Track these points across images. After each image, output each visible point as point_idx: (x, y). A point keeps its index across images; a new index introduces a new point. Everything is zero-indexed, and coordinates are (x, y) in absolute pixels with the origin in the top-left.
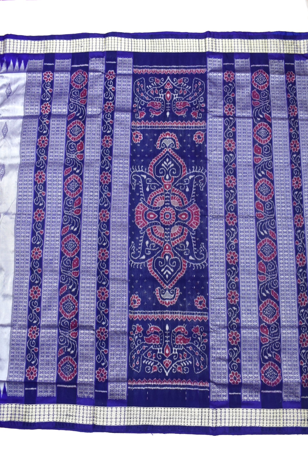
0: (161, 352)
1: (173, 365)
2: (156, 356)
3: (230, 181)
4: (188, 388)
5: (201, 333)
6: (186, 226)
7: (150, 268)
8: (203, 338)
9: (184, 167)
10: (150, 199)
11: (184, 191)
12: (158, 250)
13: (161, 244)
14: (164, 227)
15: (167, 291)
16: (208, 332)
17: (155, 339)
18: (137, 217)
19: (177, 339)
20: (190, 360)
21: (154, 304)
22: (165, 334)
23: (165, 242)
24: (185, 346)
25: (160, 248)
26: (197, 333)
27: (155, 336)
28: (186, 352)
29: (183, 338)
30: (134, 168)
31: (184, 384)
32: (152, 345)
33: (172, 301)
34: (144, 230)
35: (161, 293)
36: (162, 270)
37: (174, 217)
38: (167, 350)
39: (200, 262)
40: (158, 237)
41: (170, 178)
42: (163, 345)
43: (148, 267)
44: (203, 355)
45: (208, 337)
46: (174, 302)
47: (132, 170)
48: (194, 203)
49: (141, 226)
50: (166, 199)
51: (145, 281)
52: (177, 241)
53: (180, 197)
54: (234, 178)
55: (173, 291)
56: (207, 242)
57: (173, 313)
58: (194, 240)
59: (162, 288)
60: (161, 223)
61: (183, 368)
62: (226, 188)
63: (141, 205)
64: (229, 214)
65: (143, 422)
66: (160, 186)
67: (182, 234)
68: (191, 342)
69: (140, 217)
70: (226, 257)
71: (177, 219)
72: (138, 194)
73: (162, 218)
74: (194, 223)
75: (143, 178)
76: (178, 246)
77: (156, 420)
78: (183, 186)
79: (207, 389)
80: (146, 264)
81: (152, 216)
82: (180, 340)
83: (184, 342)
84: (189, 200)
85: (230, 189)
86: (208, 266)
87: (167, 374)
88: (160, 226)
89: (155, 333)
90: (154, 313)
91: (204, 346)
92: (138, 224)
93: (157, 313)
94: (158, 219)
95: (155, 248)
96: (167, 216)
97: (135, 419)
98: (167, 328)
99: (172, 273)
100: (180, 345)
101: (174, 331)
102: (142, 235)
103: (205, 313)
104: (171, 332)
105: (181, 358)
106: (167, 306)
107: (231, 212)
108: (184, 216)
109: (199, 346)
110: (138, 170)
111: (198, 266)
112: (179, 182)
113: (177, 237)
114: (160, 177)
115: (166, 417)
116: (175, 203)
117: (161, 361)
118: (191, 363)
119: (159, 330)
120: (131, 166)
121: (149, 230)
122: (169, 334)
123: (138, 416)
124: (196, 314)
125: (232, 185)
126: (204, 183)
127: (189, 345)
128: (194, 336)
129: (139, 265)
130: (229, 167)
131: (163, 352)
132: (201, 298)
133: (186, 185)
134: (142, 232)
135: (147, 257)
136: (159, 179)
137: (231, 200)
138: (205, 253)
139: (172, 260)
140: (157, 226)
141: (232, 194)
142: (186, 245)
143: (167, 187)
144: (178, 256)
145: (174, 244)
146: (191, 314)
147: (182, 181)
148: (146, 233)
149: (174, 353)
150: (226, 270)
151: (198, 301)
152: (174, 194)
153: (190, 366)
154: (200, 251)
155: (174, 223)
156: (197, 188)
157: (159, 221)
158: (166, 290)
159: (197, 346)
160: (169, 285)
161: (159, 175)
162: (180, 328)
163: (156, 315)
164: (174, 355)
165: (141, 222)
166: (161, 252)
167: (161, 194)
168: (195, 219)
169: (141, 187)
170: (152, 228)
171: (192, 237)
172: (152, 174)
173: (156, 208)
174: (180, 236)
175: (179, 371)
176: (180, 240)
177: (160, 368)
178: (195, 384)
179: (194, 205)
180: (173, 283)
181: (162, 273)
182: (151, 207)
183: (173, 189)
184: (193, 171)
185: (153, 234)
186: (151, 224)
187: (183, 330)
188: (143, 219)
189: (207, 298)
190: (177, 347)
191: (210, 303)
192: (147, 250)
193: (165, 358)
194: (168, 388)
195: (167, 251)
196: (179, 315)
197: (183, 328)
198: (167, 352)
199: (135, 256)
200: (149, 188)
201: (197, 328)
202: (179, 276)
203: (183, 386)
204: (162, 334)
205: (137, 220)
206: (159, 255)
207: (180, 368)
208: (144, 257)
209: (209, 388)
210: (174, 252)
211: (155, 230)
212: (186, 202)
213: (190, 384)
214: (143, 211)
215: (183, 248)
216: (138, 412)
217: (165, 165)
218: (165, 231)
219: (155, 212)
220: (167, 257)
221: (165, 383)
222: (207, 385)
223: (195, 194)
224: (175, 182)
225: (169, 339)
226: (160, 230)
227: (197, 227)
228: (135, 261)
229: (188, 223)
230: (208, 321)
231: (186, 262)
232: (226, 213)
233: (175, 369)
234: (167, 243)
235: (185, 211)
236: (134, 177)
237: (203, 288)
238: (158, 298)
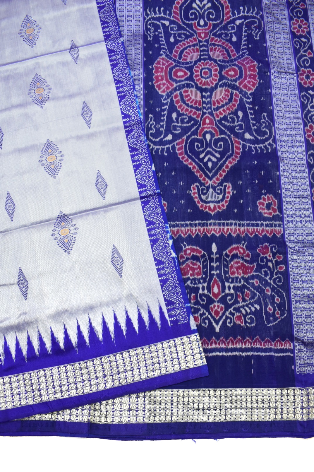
0: (206, 291)
1: (227, 313)
2: (196, 297)
3: (300, 26)
4: (256, 354)
5: (274, 255)
6: (237, 88)
7: (181, 154)
8: (277, 263)
9: (227, 7)
10: (176, 52)
11: (230, 41)
12: (193, 126)
13: (198, 117)
14: (201, 90)
15: (211, 190)
16: (285, 254)
17: (193, 270)
18: (157, 77)
19: (232, 267)
20: (256, 302)
21: (190, 211)
22: (212, 260)
23: (204, 113)
24: (246, 280)
25: (196, 122)
26: (267, 255)
27: (195, 264)
28: (248, 289)
29: (242, 264)
30: (150, 11)
31: (248, 346)
32: (188, 279)
33: (220, 204)
34: (168, 96)
35: (201, 192)
36: (202, 156)
37: (216, 76)
38: (216, 287)
39: (263, 142)
40: (191, 107)
41: (206, 24)
42: (209, 280)
43: (178, 152)
44: (278, 293)
45: (285, 262)
46: (223, 205)
47: (147, 15)
48: (246, 56)
49: (164, 91)
50: (201, 51)
51: (173, 173)
52: (224, 111)
53: (223, 47)
54: (305, 22)
55: (221, 190)
56: (272, 111)
57: (223, 224)
58: (250, 109)
59: (202, 184)
60: (196, 85)
61: (245, 316)
62: (293, 35)
63: (163, 59)
64: (303, 71)
65: (179, 417)
66: (192, 35)
67: (230, 100)
68: (256, 271)
69: (162, 76)
70: (305, 133)
71: (222, 78)
72: (157, 45)
73: (196, 76)
74: (249, 82)
75: (163, 25)
76: (225, 118)
77: (201, 412)
78: (227, 35)
79: (288, 354)
80: (174, 148)
81: (180, 74)
82: (238, 268)
83: (244, 273)
84: (238, 52)
85: (301, 36)
86: (276, 148)
87: (217, 329)
88: (194, 89)
89: (195, 258)
90: (191, 225)
91: (280, 278)
92: (159, 87)
93: (195, 225)
94: (191, 78)
95: (188, 122)
96: (206, 73)
97: (163, 412)
98: (214, 248)
99: (219, 160)
100: (237, 278)
101: (226, 254)
102: (166, 104)
103: (277, 223)
104: (221, 255)
105: (240, 300)
106: (213, 214)
107: (306, 67)
108: (232, 73)
109: (270, 279)
110: (155, 13)
111: (261, 148)
112: (221, 29)
113: (223, 106)
114: (190, 22)
115: (218, 406)
116: (217, 55)
117: (206, 307)
118: (258, 307)
119: (200, 252)
120: (145, 9)
121: (176, 96)
122: (218, 260)
123: (169, 406)
124: (262, 225)
125: (303, 31)
126: (260, 30)
127: (253, 277)
128: (262, 261)
129: (163, 149)
130: (295, 8)
131: (209, 291)
132: (269, 199)
133: (231, 34)
134: (165, 99)
135: (176, 137)
136: (190, 26)
137: (305, 51)
138: (269, 127)
139: (217, 141)
140: (189, 90)
141: (305, 43)
142: (238, 117)
143: (203, 35)
144: (225, 134)
145: (218, 116)
146: (253, 225)
147: (225, 28)
148: (172, 100)
149: (227, 291)
150: (307, 152)
151: (263, 204)
152: (214, 45)
153: (257, 313)
154: (261, 125)
155: (217, 85)
156: (250, 37)
157: (193, 80)
158: (208, 188)
159: (267, 278)
160: (214, 179)
161: (189, 19)
162: (237, 248)
163: (193, 229)
164: (227, 295)
165: (164, 84)
166: (197, 129)
167: (194, 45)
168: (250, 77)
169: (162, 37)
170: (181, 94)
171: (247, 106)
172: (178, 19)
173: (187, 63)
174: (226, 104)
175: (238, 322)
176: (228, 109)
177: (204, 319)
178: (267, 346)
179: (247, 58)
180: (221, 175)
181: (202, 160)
182: (179, 62)
183: (213, 39)
184: (242, 14)
185: (184, 102)
186: (180, 88)
187: (241, 251)
188: (167, 80)
189: (279, 197)
190: (232, 282)
191: (285, 206)
192: (175, 127)
193: (213, 301)
194: (221, 354)
195: (207, 127)
196: (233, 227)
197: (241, 248)
198: (216, 290)
199: (155, 135)
200: (175, 37)
201: (266, 247)
202: (231, 163)
203: (247, 350)
204: (206, 260)
205: (157, 82)
206: (195, 133)
207: (239, 318)
208: (169, 137)
209: (292, 351)
210: (218, 127)
211: (187, 96)
212: (234, 54)
213: (258, 346)
214: (166, 68)
215: (233, 121)
216: (169, 399)
217: (198, 6)
218: (203, 97)
219: (185, 68)
220: (208, 137)
221: (214, 346)
222: (288, 346)
223: (247, 45)
224: (214, 29)
225: (218, 268)
226: (194, 95)
227: (254, 89)
228: (155, 143)
229: (240, 84)
230: (283, 236)
231: (239, 143)
232: (298, 70)
233: (231, 319)
234: (207, 115)
235: (235, 65)
236: (150, 24)
237: (270, 181)
238: (196, 200)
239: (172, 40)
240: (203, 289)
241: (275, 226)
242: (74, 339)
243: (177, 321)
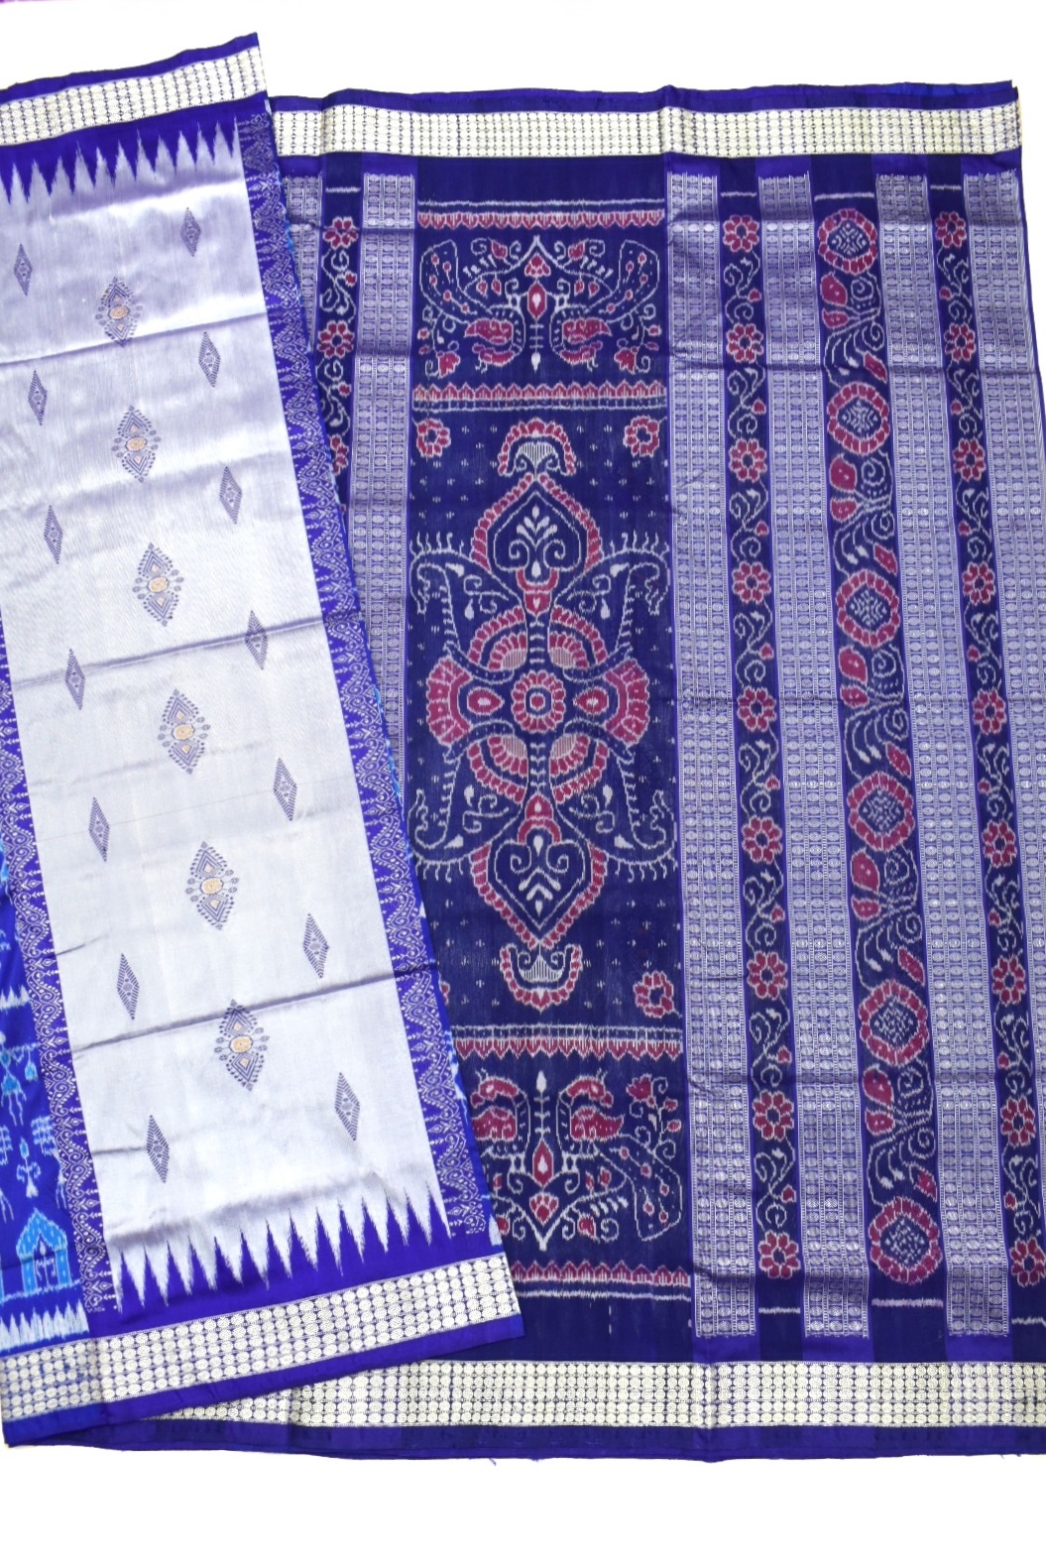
0: (523, 1169)
1: (564, 1214)
2: (503, 1181)
3: (752, 583)
4: (617, 1295)
5: (660, 1099)
6: (602, 735)
7: (481, 879)
8: (667, 1116)
9: (594, 534)
10: (477, 645)
11: (595, 618)
12: (507, 817)
13: (518, 798)
14: (528, 738)
15: (540, 958)
16: (684, 1097)
17: (499, 1124)
18: (434, 707)
19: (576, 1121)
20: (621, 1193)
21: (496, 1003)
22: (536, 1107)
23: (531, 790)
24: (604, 1147)
25: (515, 809)
26: (646, 1100)
27: (501, 1114)
28: (607, 1165)
29: (597, 1116)
30: (423, 540)
31: (603, 1279)
32: (489, 1143)
33: (557, 991)
34: (457, 749)
35: (518, 964)
36: (523, 886)
37: (558, 707)
38: (543, 1160)
39: (652, 855)
40: (506, 775)
41: (545, 575)
42: (529, 1146)
43: (474, 875)
44: (666, 1175)
45: (683, 1113)
46: (563, 993)
47: (417, 549)
48: (627, 658)
49: (448, 739)
50: (532, 644)
51: (463, 923)
52: (574, 785)
53: (579, 636)
54: (763, 571)
55: (560, 958)
56: (676, 787)
57: (562, 1032)
58: (629, 780)
59: (522, 946)
60: (517, 728)
61: (598, 1221)
62: (736, 605)
63: (448, 664)
64: (748, 693)
65: (462, 1416)
66: (514, 601)
67: (588, 762)
68: (624, 1131)
69: (444, 706)
70: (741, 838)
71: (572, 712)
72: (435, 629)
73: (518, 708)
74: (629, 723)
75: (452, 574)
76: (574, 801)
77: (507, 1406)
78: (589, 601)
79: (681, 1297)
80: (466, 865)
81: (483, 702)
82: (588, 1124)
83: (601, 1133)
84: (610, 648)
85: (752, 607)
86: (678, 870)
87: (543, 1246)
88: (512, 736)
89: (501, 1101)
90: (497, 1033)
91: (670, 1146)
92: (438, 728)
93: (506, 1034)
94: (505, 713)
95: (496, 810)
96: (537, 701)
97: (433, 1406)
98: (541, 1083)
99: (557, 895)
100: (586, 1143)
101: (565, 1095)
102: (452, 768)
103: (673, 1030)
104: (554, 1098)
105: (590, 1187)
106: (541, 1009)
107: (755, 685)
108: (593, 702)
109: (652, 1147)
110: (435, 546)
111: (646, 869)
112: (578, 587)
113: (572, 774)
114: (511, 570)
115: (540, 1396)
116: (564, 657)
117: (523, 1201)
118: (625, 1203)
119: (512, 1091)
120: (411, 536)
121: (474, 751)
122: (550, 1106)
123: (445, 1394)
124: (642, 1034)
125: (757, 595)
126: (662, 591)
127: (617, 1143)
128: (636, 1109)
129: (444, 868)
130: (744, 535)
131: (529, 1168)
132: (657, 981)
133: (599, 598)
134: (451, 757)
135: (471, 842)
136: (509, 579)
137: (756, 647)
138: (667, 823)
139: (555, 853)
140: (503, 737)
141: (758, 624)
142: (602, 799)
143: (537, 603)
144: (574, 837)
145: (560, 797)
146: (622, 1034)
147: (586, 584)
148: (465, 760)
149: (565, 1169)
150: (742, 880)
151: (645, 991)
152: (560, 628)
153: (624, 1216)
154: (650, 818)
155: (560, 727)
156: (639, 606)
157: (510, 718)
158: (534, 954)
159: (646, 1145)
160: (548, 936)
161: (507, 562)
162: (586, 1084)
163: (502, 1040)
164: (565, 1177)
165: (449, 723)
166: (517, 824)
167: (516, 629)
168: (632, 712)
169: (447, 606)
170: (484, 744)
171: (624, 774)
172: (484, 562)
173: (499, 676)
174: (580, 770)
175: (586, 1232)
176: (583, 781)
177: (518, 1225)
178: (642, 1280)
179: (629, 664)
180: (561, 928)
181: (522, 895)
182: (482, 673)
183: (558, 612)
184: (625, 550)
185: (490, 763)
186: (481, 732)
187: (595, 1089)
188: (456, 715)
189: (678, 977)
190: (575, 1152)
191: (688, 998)
192: (470, 819)
193: (537, 1189)
194: (549, 1294)
195: (538, 822)
196: (581, 1038)
197: (594, 1084)
198: (543, 1167)
199: (429, 837)
200: (475, 607)
201: (646, 1083)
202: (581, 903)
203: (600, 1287)
204: (525, 1105)
205: (435, 717)
206: (512, 832)
207: (587, 1224)
208: (458, 842)
209: (690, 1292)
210: (560, 822)
211: (496, 751)
212: (602, 654)
213: (622, 1279)
214: (455, 686)
215: (592, 809)
216: (446, 1381)
217: (529, 530)
218: (531, 752)
219: (495, 687)
220: (538, 842)
221: (536, 1278)
222: (682, 1282)
223: (632, 628)
224: (562, 586)
225: (549, 1122)
226: (513, 749)
227: (639, 737)
228: (428, 854)
229: (609, 726)
230: (682, 1058)
231: (602, 857)
232: (737, 690)
233: (570, 1225)
234: (538, 793)
235: (599, 683)
236: (423, 572)
237: (662, 943)
238: (509, 980)
239: (469, 613)
240: (518, 1163)
241: (668, 1036)
242: (261, 1262)
243: (464, 1227)
